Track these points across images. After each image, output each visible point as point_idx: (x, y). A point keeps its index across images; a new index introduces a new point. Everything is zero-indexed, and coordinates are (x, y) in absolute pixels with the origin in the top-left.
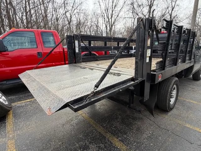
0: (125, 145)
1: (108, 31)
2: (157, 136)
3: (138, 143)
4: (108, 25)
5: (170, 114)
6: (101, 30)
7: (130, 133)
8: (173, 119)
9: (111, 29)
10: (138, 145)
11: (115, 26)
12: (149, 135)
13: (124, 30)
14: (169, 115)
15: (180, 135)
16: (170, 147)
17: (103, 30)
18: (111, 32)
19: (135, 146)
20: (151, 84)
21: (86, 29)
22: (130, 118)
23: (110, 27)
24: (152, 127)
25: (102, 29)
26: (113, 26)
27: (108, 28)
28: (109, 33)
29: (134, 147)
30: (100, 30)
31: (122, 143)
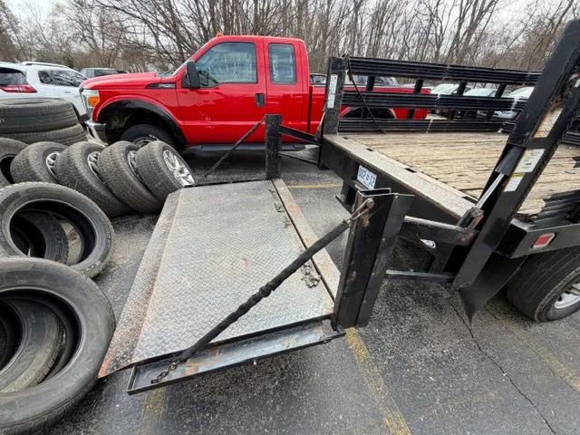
0: (368, 349)
1: (462, 32)
2: (457, 368)
3: (399, 359)
4: (470, 11)
5: (536, 328)
6: (441, 30)
7: (391, 329)
8: (537, 347)
9: (474, 25)
10: (396, 363)
11: (495, 14)
12: (439, 355)
13: (522, 27)
14: (532, 330)
15: (532, 399)
16: (482, 410)
17: (449, 27)
18: (470, 35)
19: (389, 360)
20: (498, 252)
21: (396, 25)
22: (410, 295)
23: (473, 18)
24: (458, 341)
25: (444, 28)
26: (487, 15)
27: (467, 23)
28: (463, 41)
29: (386, 363)
30: (439, 28)
31: (362, 343)
